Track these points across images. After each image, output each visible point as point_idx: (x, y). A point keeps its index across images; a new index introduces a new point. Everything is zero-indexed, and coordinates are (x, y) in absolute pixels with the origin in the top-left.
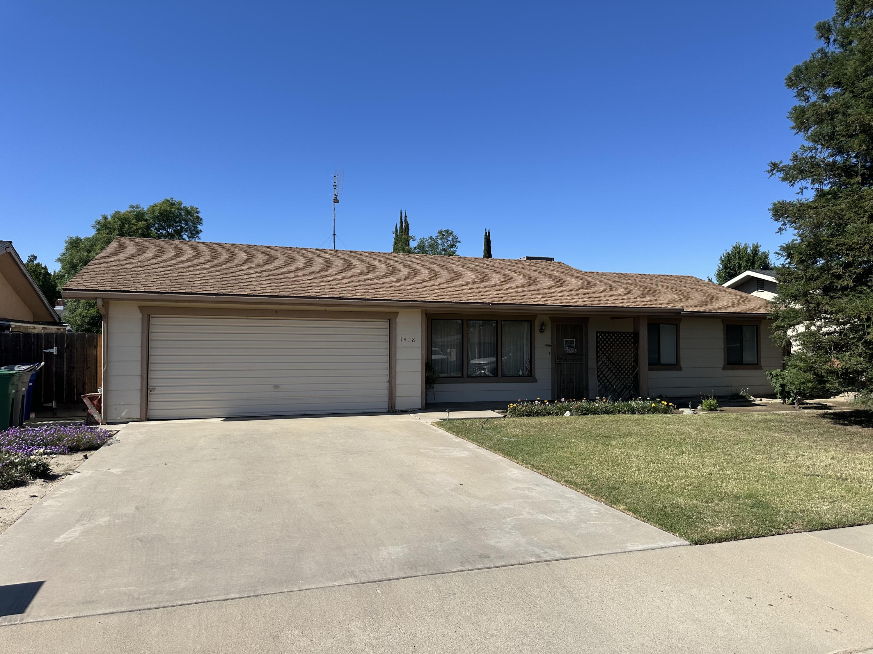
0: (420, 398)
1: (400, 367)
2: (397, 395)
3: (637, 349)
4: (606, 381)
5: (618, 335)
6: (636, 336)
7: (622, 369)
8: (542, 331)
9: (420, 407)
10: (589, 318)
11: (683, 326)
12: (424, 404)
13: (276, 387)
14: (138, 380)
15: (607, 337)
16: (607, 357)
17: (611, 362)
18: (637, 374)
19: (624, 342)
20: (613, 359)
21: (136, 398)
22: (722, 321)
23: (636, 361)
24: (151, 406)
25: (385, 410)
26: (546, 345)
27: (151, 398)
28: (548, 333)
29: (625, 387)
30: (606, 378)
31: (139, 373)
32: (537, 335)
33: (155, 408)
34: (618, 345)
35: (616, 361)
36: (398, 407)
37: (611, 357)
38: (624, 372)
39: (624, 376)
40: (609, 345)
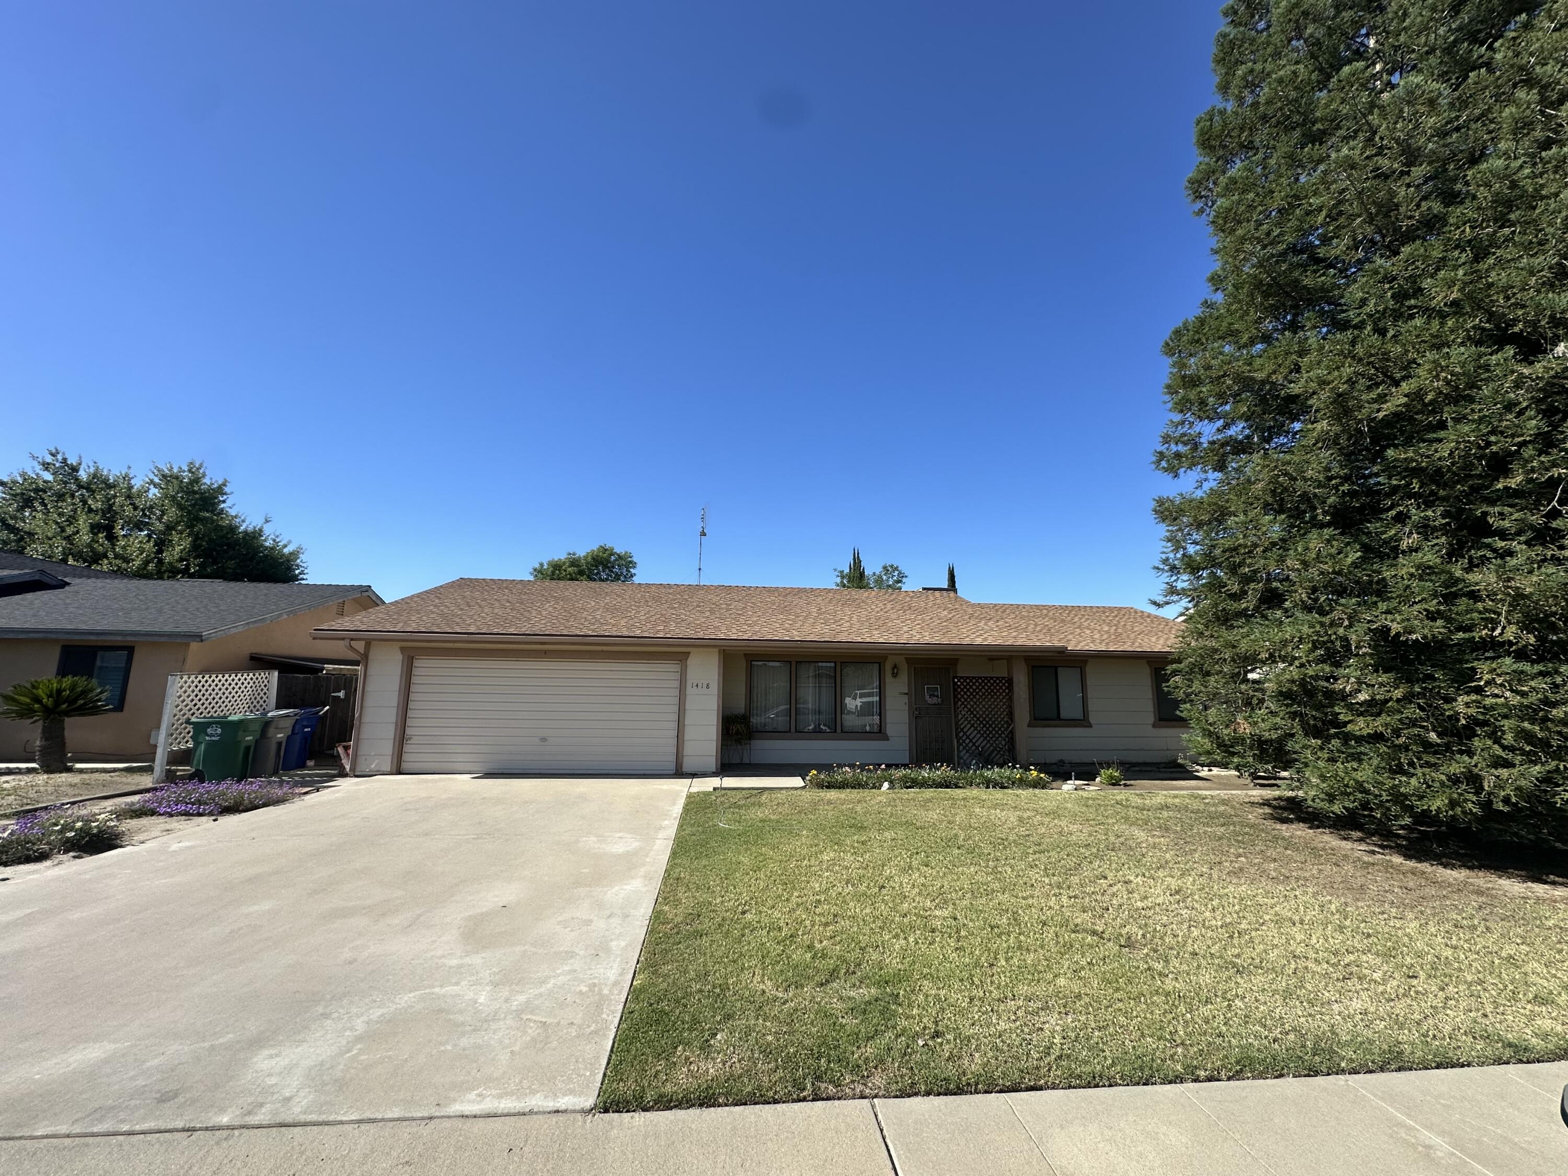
0: (714, 758)
1: (690, 719)
2: (685, 753)
3: (1011, 699)
4: (967, 741)
5: (983, 681)
6: (1010, 681)
7: (991, 726)
8: (895, 675)
9: (714, 770)
10: (957, 659)
11: (1090, 670)
12: (719, 766)
13: (544, 739)
14: (392, 728)
15: (968, 684)
16: (969, 710)
17: (975, 716)
18: (1012, 732)
19: (992, 691)
20: (978, 713)
21: (387, 748)
22: (1148, 662)
23: (1011, 715)
24: (405, 757)
25: (672, 772)
26: (901, 694)
27: (406, 748)
28: (904, 678)
29: (995, 749)
30: (968, 737)
31: (394, 719)
32: (889, 679)
33: (409, 760)
34: (984, 694)
35: (981, 716)
36: (686, 768)
37: (975, 709)
38: (994, 729)
39: (994, 735)
40: (972, 694)
